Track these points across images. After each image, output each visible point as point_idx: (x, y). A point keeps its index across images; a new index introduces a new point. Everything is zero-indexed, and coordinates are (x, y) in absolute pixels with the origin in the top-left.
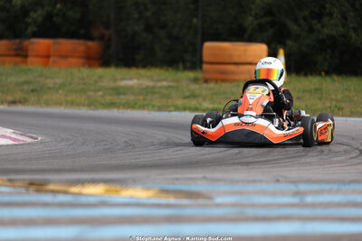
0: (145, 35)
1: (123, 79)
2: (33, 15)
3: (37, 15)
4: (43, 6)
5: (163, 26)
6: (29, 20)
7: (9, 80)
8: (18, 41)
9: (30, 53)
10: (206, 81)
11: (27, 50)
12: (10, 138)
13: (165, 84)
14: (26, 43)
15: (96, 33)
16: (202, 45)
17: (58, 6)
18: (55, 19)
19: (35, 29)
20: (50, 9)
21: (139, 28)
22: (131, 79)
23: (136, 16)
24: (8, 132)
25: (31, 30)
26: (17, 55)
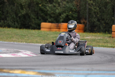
0: (97, 22)
1: (86, 36)
2: (62, 15)
3: (64, 15)
4: (65, 13)
5: (103, 20)
6: (61, 17)
7: (50, 36)
8: (57, 24)
9: (61, 28)
10: (113, 37)
11: (60, 27)
12: (28, 55)
13: (99, 38)
14: (60, 24)
15: (82, 22)
16: (112, 26)
17: (70, 13)
18: (69, 17)
19: (63, 20)
20: (68, 14)
21: (95, 20)
22: (89, 36)
23: (95, 16)
24: (29, 53)
25: (61, 20)
26: (57, 28)
